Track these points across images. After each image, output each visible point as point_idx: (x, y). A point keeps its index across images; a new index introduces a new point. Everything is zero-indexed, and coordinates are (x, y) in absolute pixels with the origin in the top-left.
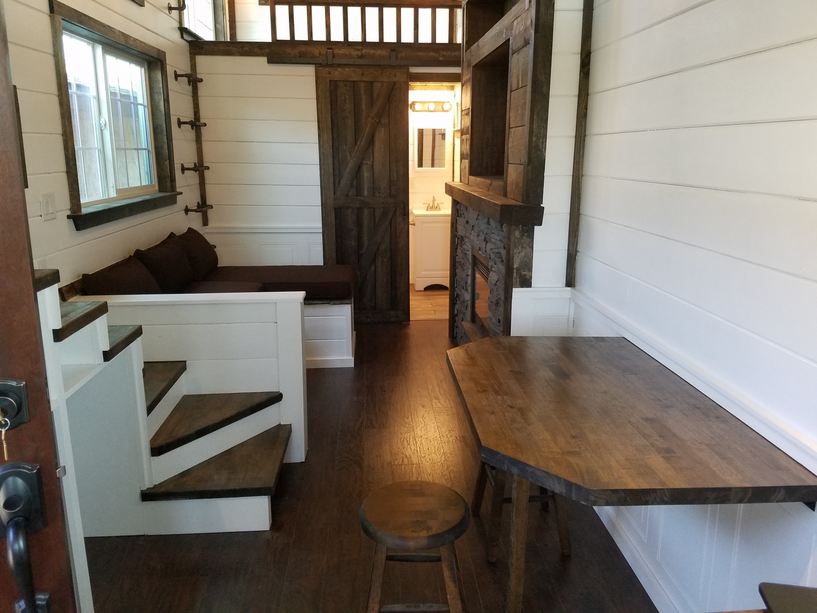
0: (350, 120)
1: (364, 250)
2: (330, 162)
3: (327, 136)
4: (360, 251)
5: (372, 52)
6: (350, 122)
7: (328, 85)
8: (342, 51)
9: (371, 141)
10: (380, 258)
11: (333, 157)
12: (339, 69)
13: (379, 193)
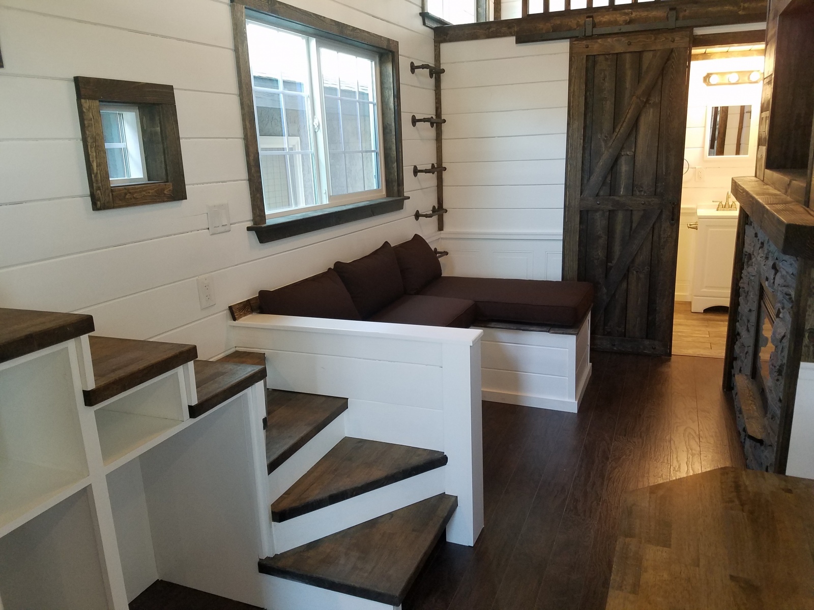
0: (608, 102)
1: (614, 262)
2: (580, 155)
3: (579, 124)
4: (609, 264)
5: (644, 14)
6: (609, 106)
7: (584, 61)
8: (606, 18)
9: (635, 125)
10: (635, 272)
11: (584, 149)
12: (599, 41)
13: (640, 191)
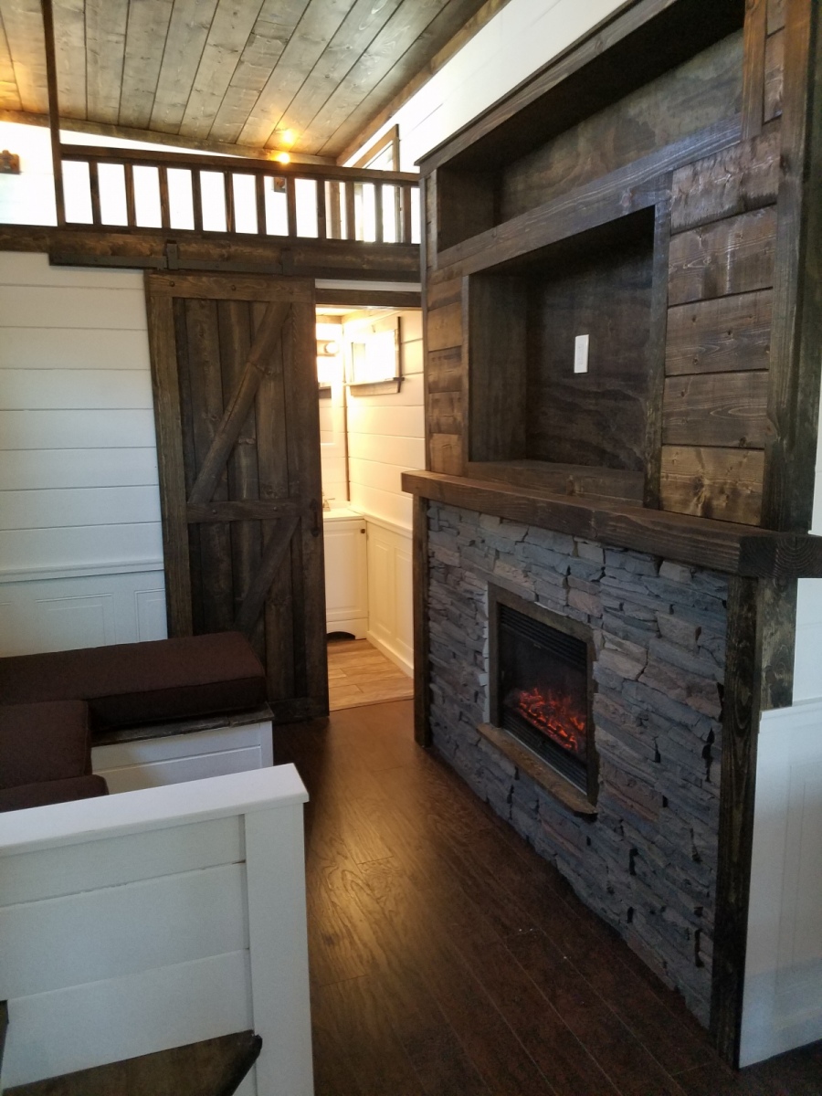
0: (212, 367)
1: (244, 595)
2: (178, 441)
3: (172, 396)
4: (238, 599)
5: (247, 250)
6: (213, 372)
7: (171, 306)
8: (193, 248)
9: (253, 401)
10: (273, 607)
11: (183, 433)
12: (190, 278)
13: (269, 493)
